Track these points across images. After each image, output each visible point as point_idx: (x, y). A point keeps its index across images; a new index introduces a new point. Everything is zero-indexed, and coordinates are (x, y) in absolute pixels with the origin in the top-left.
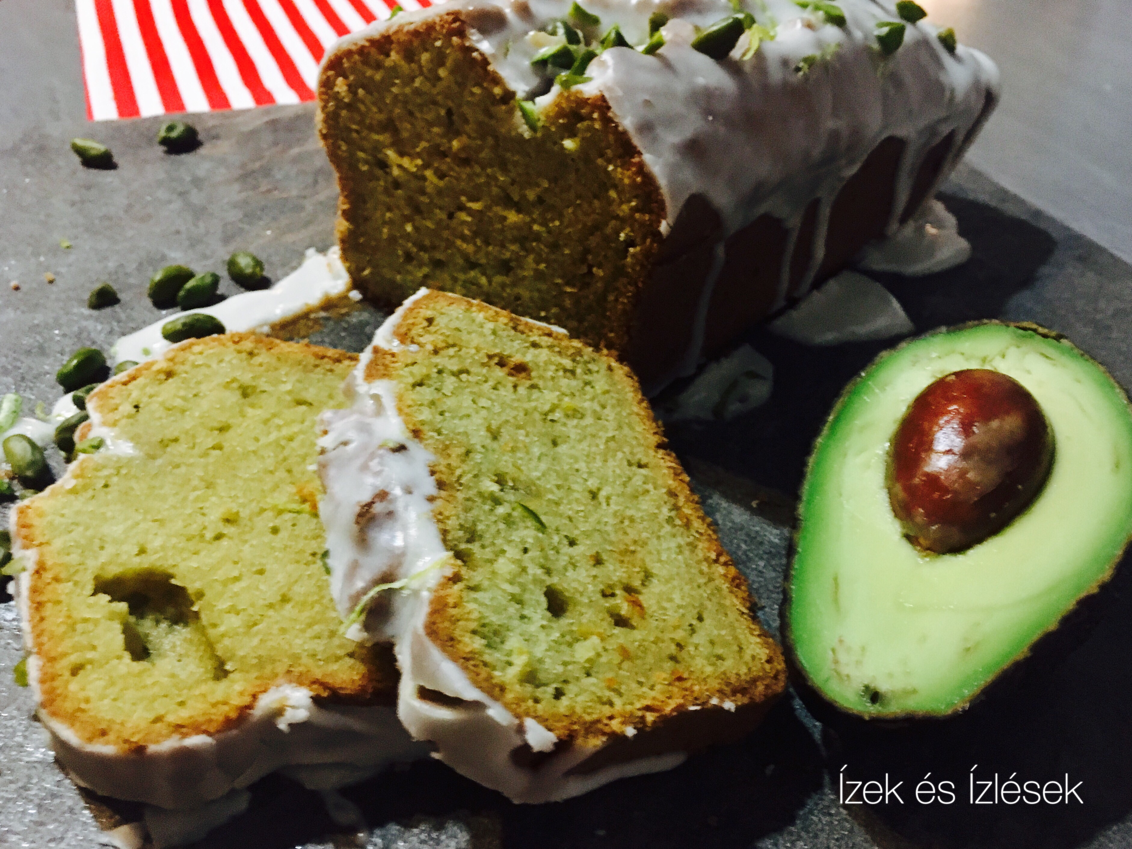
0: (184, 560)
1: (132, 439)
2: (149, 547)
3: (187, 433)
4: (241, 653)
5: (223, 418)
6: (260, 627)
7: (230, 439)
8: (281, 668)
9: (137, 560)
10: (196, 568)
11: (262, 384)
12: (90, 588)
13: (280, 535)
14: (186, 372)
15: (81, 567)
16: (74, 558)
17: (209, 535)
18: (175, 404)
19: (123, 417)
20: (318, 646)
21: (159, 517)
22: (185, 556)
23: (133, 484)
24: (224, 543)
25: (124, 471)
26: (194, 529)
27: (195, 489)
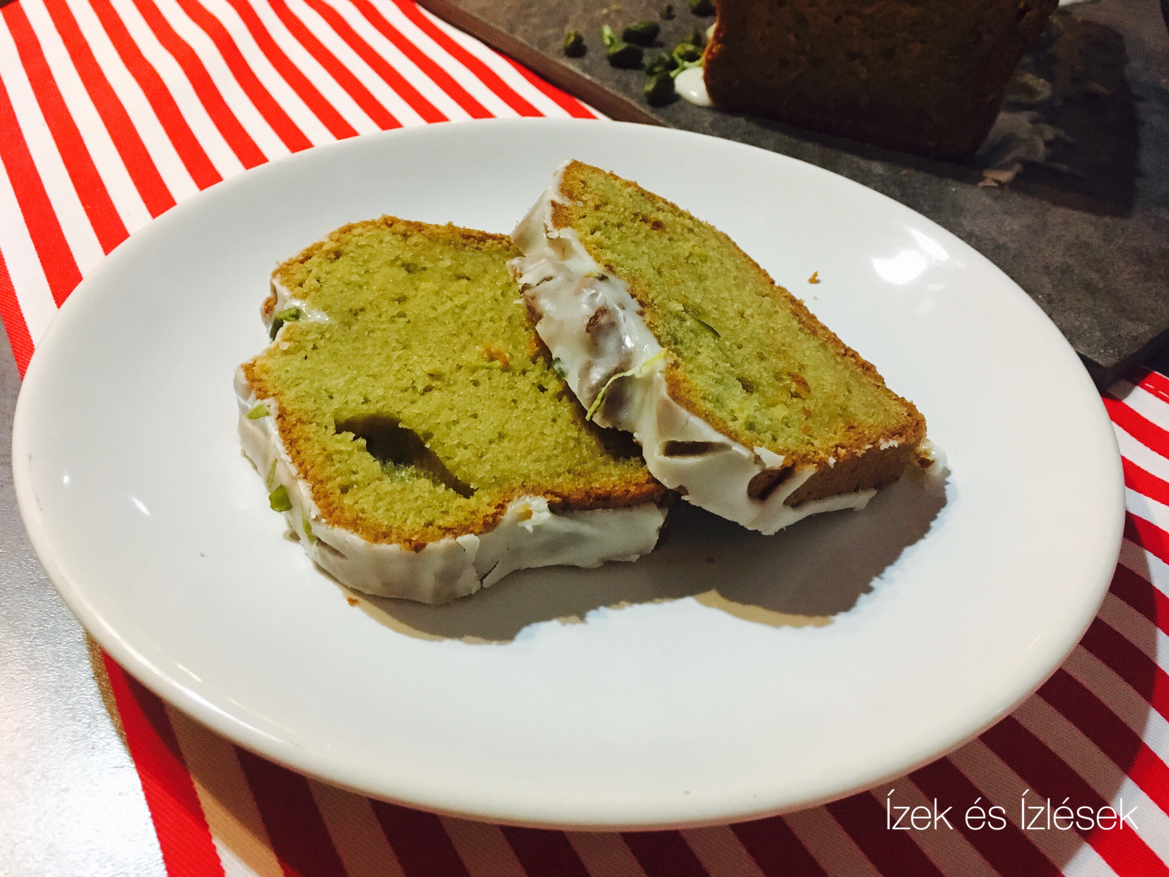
0: (405, 407)
1: (325, 309)
2: (370, 397)
3: (371, 303)
4: (479, 476)
5: (399, 291)
6: (488, 456)
7: (411, 308)
8: (516, 484)
9: (365, 407)
10: (418, 414)
11: (422, 261)
12: (332, 429)
13: (481, 387)
14: (352, 252)
15: (318, 412)
16: (309, 405)
17: (420, 388)
18: (352, 279)
19: (311, 291)
20: (541, 467)
21: (371, 373)
22: (405, 404)
23: (338, 345)
24: (435, 393)
25: (327, 336)
26: (405, 383)
27: (394, 349)
